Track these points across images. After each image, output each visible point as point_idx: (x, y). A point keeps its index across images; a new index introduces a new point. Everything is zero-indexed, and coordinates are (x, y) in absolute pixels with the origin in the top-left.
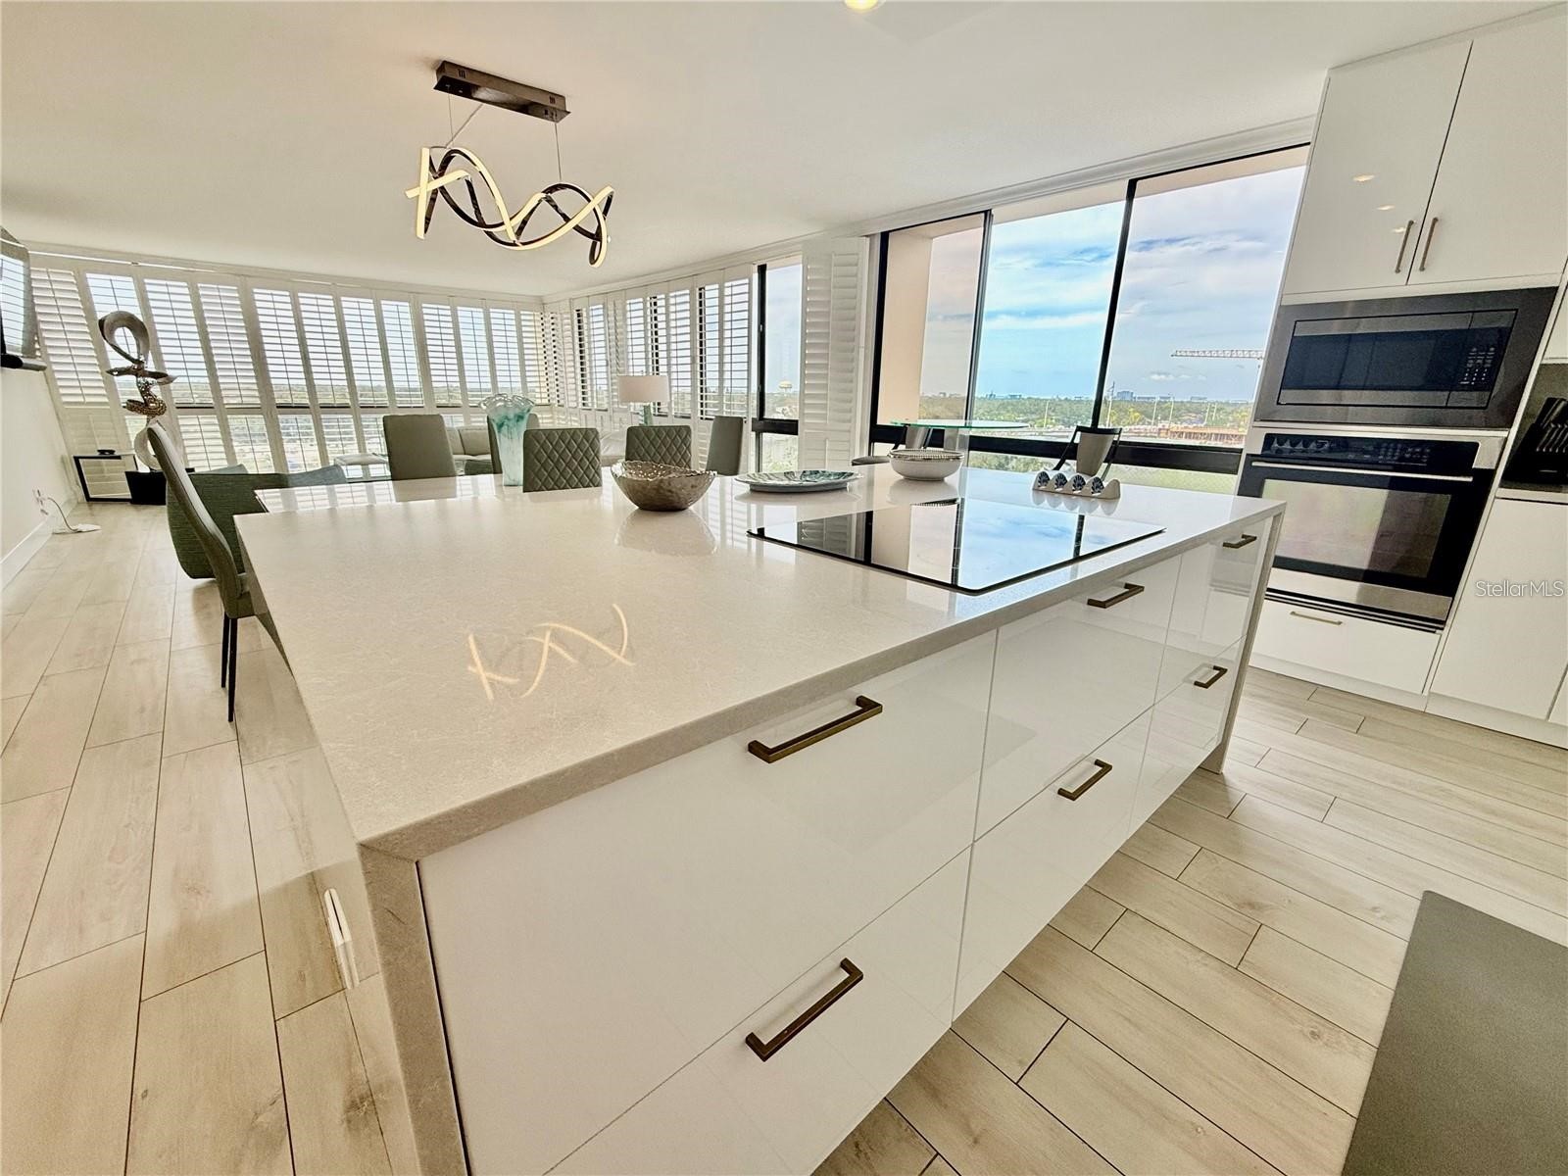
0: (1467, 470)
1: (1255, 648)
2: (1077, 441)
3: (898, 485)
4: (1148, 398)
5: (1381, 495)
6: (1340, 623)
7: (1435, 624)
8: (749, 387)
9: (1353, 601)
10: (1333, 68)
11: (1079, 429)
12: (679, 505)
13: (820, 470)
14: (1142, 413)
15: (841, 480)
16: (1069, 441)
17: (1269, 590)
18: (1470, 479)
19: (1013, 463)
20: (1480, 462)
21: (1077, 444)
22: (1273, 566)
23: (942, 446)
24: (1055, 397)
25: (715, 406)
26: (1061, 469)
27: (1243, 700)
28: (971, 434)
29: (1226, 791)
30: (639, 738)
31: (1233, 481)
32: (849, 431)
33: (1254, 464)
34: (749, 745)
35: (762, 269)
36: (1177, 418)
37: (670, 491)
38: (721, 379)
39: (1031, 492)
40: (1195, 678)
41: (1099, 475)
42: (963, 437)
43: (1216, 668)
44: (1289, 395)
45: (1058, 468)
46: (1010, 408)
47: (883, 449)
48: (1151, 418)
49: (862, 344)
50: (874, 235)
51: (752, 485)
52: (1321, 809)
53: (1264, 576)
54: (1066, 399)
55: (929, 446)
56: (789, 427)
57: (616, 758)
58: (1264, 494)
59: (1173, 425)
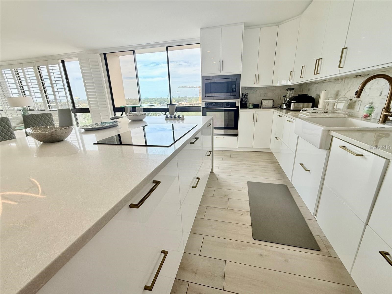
0: (236, 107)
1: (214, 146)
2: (168, 107)
3: (130, 123)
4: (176, 97)
5: (223, 113)
6: (223, 138)
7: (236, 135)
8: (67, 99)
9: (223, 133)
10: (201, 29)
11: (168, 105)
12: (62, 140)
13: (107, 122)
14: (175, 100)
15: (114, 124)
16: (166, 108)
17: (214, 134)
18: (236, 108)
19: (150, 114)
20: (237, 105)
21: (168, 108)
22: (214, 129)
23: (136, 112)
24: (156, 98)
25: (55, 106)
26: (166, 114)
27: (214, 156)
28: (143, 108)
29: (215, 176)
30: (98, 219)
31: (201, 113)
32: (107, 110)
33: (204, 109)
34: (130, 206)
35: (63, 62)
36: (183, 101)
37: (56, 135)
38: (55, 97)
39: (165, 120)
40: (207, 155)
41: (175, 114)
42: (141, 109)
43: (210, 152)
44: (207, 95)
45: (165, 114)
46: (146, 101)
47: (118, 114)
48: (177, 101)
49: (105, 85)
50: (101, 54)
51: (85, 129)
52: (230, 173)
53: (213, 132)
54: (159, 98)
55: (132, 112)
56: (86, 110)
57: (92, 229)
58: (207, 115)
59: (182, 102)
